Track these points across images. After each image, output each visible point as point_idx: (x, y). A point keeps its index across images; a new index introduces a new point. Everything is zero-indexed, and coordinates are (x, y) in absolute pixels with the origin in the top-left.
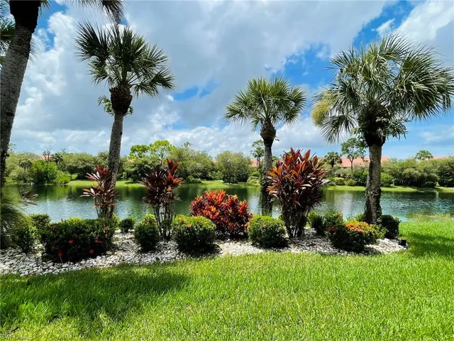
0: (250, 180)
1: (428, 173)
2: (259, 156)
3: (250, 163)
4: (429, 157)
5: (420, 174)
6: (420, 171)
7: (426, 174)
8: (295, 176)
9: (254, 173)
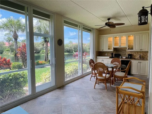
0: (4, 53)
1: (71, 48)
2: (9, 41)
3: (4, 44)
4: (72, 43)
5: (69, 49)
6: (69, 48)
7: (71, 49)
8: (25, 50)
9: (7, 49)
